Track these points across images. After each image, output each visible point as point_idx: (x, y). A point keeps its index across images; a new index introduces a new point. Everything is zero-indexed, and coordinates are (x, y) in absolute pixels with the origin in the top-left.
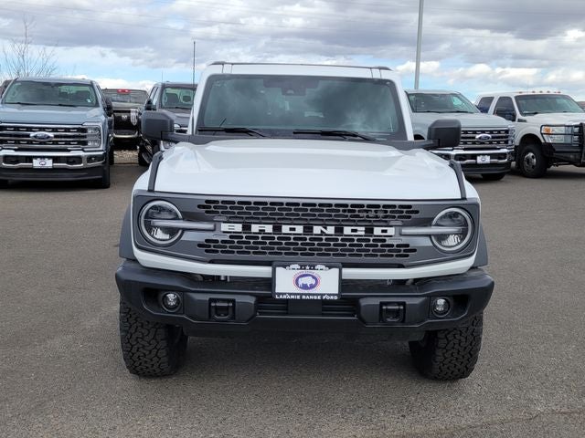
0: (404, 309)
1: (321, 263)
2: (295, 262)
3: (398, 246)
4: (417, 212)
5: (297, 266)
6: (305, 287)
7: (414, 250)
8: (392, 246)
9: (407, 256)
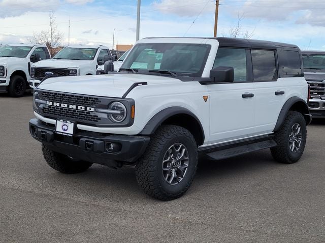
0: (93, 144)
1: (69, 120)
2: (62, 119)
3: (94, 116)
4: (100, 102)
5: (62, 120)
6: (64, 130)
7: (100, 119)
8: (92, 116)
9: (97, 121)
